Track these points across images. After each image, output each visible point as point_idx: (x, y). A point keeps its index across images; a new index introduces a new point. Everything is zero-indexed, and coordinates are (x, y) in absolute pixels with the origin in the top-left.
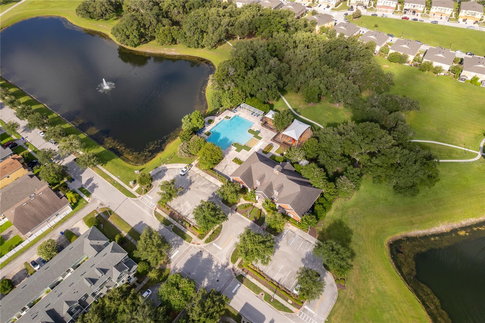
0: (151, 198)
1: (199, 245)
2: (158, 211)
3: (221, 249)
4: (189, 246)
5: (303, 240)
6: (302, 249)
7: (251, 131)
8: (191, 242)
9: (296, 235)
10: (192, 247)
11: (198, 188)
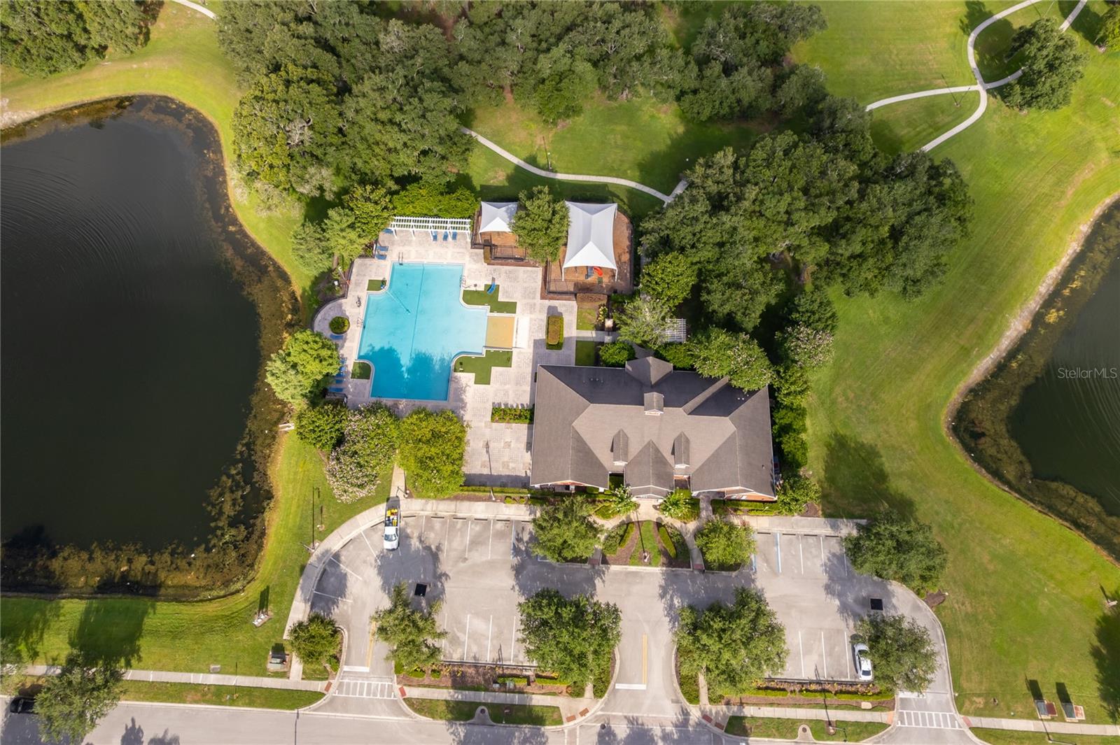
0: (366, 669)
1: (588, 715)
2: (414, 693)
3: (643, 687)
4: (566, 731)
5: (798, 538)
6: (809, 563)
7: (472, 297)
8: (564, 719)
9: (775, 536)
10: (574, 729)
11: (466, 559)
